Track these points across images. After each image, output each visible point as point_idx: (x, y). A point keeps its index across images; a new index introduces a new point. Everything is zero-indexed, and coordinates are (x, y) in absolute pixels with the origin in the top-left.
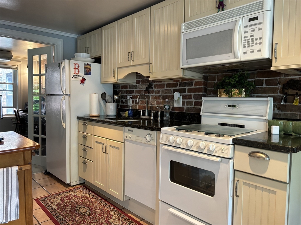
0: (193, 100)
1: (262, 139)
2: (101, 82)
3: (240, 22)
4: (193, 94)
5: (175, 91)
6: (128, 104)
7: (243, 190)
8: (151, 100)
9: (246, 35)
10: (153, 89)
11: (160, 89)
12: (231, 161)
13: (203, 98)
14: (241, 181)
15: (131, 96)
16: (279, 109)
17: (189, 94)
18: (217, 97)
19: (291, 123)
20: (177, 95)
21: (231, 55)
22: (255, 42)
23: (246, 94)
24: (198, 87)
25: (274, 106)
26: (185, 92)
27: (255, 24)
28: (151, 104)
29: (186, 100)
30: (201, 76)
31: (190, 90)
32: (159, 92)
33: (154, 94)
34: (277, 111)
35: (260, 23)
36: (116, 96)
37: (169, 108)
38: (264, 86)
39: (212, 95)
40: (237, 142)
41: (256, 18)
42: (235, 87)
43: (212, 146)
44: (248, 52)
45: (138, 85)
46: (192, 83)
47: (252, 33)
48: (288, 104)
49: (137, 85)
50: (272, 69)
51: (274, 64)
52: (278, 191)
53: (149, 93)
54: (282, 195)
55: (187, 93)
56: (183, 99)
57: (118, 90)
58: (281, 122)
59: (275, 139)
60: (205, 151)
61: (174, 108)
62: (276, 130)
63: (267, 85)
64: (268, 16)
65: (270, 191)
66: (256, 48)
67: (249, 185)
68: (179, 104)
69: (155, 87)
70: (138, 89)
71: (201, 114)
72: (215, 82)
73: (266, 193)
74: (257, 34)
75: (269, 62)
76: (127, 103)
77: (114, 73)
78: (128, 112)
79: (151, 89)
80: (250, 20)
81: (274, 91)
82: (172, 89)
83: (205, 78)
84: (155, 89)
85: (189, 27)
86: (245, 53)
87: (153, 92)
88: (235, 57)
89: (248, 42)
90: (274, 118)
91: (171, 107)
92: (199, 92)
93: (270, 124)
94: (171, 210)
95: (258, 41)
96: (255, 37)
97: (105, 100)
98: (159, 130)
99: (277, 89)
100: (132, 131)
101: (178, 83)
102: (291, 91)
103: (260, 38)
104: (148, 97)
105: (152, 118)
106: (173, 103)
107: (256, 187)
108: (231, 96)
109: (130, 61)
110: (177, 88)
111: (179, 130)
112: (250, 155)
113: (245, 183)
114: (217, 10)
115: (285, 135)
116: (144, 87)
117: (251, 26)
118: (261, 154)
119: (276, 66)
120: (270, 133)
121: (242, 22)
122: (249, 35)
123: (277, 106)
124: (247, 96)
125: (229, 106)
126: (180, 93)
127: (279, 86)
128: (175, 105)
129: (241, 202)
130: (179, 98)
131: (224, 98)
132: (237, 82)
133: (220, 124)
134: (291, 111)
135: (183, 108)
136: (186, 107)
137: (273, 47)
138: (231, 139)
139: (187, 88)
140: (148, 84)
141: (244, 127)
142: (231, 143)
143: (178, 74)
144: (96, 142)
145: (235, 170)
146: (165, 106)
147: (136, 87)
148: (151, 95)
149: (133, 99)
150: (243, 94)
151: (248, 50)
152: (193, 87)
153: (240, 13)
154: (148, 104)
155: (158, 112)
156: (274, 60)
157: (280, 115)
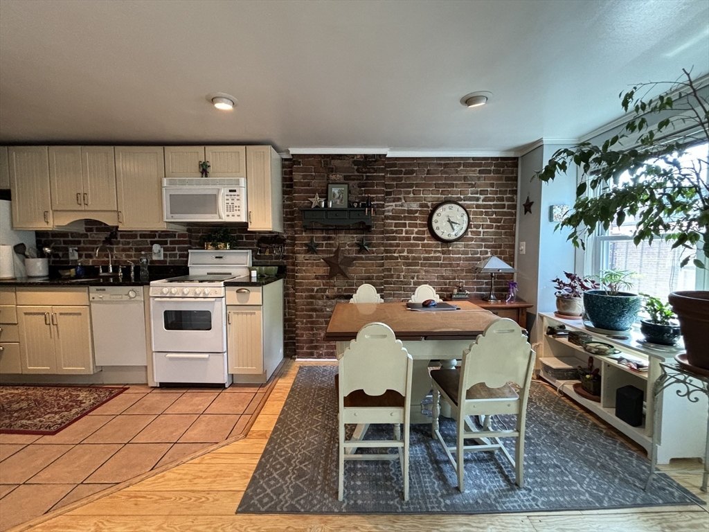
0: (177, 252)
1: (246, 280)
2: (12, 227)
3: (223, 191)
4: (177, 246)
5: (152, 243)
6: (71, 258)
7: (233, 318)
8: (115, 252)
9: (228, 202)
10: (119, 239)
11: (131, 240)
12: (224, 299)
13: (189, 251)
14: (232, 312)
15: (77, 248)
16: (256, 258)
17: (172, 246)
18: (204, 249)
19: (263, 268)
20: (156, 248)
21: (217, 216)
22: (235, 208)
23: (230, 247)
24: (182, 239)
25: (253, 256)
26: (167, 244)
27: (234, 195)
28: (116, 257)
29: (168, 253)
30: (185, 228)
31: (172, 243)
32: (129, 243)
33: (121, 245)
34: (255, 260)
35: (238, 195)
36: (46, 249)
37: (147, 262)
38: (244, 240)
39: (197, 247)
40: (226, 284)
41: (235, 191)
42: (221, 241)
43: (207, 290)
44: (231, 216)
45: (89, 233)
46: (175, 235)
47: (232, 202)
48: (262, 254)
49: (87, 234)
50: (248, 230)
51: (249, 226)
52: (256, 312)
53: (111, 244)
54: (259, 313)
55: (169, 245)
56: (164, 251)
57: (45, 239)
58: (257, 268)
59: (254, 280)
60: (201, 296)
61: (152, 262)
62: (254, 273)
63: (246, 239)
64: (243, 191)
65: (251, 314)
66: (236, 213)
67: (238, 313)
68: (160, 256)
69: (121, 238)
70: (90, 238)
71: (189, 266)
72: (200, 235)
73: (249, 316)
74: (236, 203)
75: (246, 224)
76: (68, 257)
77: (45, 217)
78: (76, 270)
79: (115, 240)
80: (230, 191)
81: (252, 244)
82: (149, 240)
83: (189, 230)
84: (122, 240)
85: (171, 183)
86: (228, 216)
87: (118, 243)
88: (220, 218)
89: (230, 208)
90: (253, 266)
91: (149, 260)
92: (184, 244)
93: (250, 270)
94: (169, 355)
95: (237, 208)
96: (235, 205)
97: (24, 254)
98: (149, 284)
99: (254, 243)
100: (104, 290)
101: (157, 234)
102: (263, 245)
103: (239, 207)
104: (112, 250)
105: (120, 274)
106: (151, 255)
107: (242, 313)
108: (217, 249)
109: (80, 204)
110: (156, 239)
111: (171, 281)
112: (237, 292)
113: (234, 313)
114: (200, 174)
115: (260, 276)
116: (103, 236)
117: (231, 195)
118: (244, 289)
119: (251, 228)
120: (250, 277)
121: (224, 191)
122: (230, 202)
123: (255, 256)
124: (231, 248)
125: (216, 257)
126: (160, 244)
127: (255, 241)
128: (155, 258)
129: (232, 328)
130: (160, 251)
131: (211, 250)
132: (222, 237)
133: (208, 274)
134: (265, 259)
135: (166, 261)
136: (168, 259)
137: (248, 215)
138: (222, 282)
139: (169, 240)
140: (109, 233)
141: (230, 274)
142: (223, 285)
143: (161, 226)
144: (26, 314)
145: (227, 305)
146: (141, 260)
147: (86, 236)
148: (115, 246)
149: (81, 252)
150: (228, 246)
151: (230, 214)
152: (176, 239)
153: (222, 183)
154: (112, 257)
155: (130, 266)
156: (249, 223)
157: (257, 262)
